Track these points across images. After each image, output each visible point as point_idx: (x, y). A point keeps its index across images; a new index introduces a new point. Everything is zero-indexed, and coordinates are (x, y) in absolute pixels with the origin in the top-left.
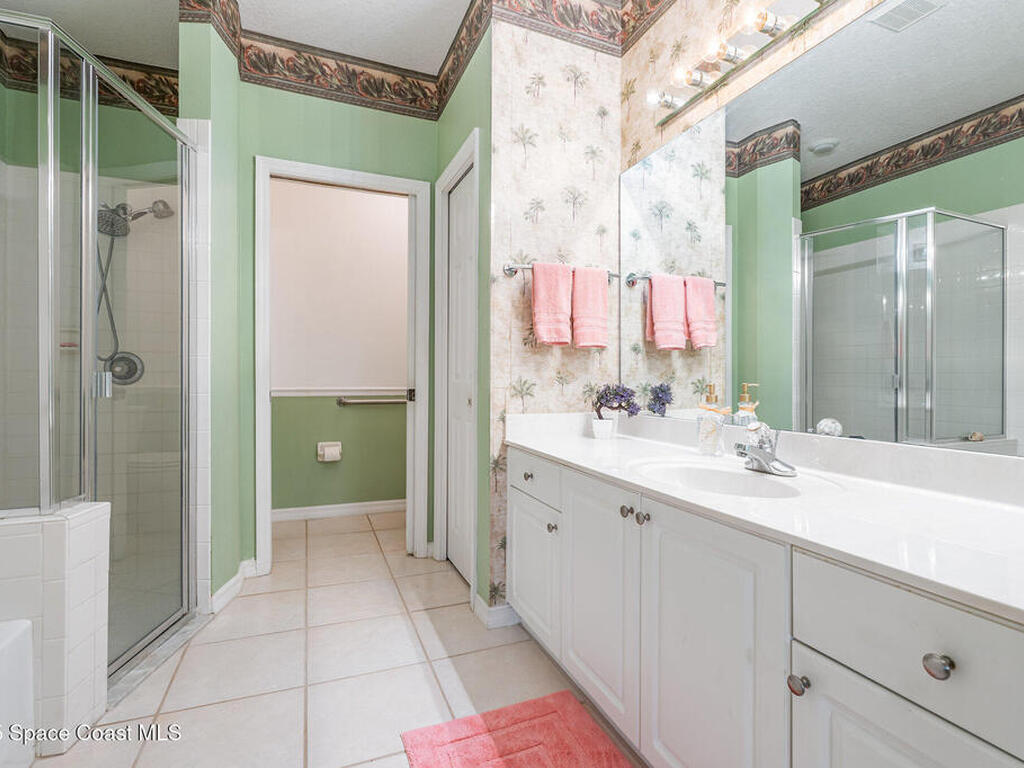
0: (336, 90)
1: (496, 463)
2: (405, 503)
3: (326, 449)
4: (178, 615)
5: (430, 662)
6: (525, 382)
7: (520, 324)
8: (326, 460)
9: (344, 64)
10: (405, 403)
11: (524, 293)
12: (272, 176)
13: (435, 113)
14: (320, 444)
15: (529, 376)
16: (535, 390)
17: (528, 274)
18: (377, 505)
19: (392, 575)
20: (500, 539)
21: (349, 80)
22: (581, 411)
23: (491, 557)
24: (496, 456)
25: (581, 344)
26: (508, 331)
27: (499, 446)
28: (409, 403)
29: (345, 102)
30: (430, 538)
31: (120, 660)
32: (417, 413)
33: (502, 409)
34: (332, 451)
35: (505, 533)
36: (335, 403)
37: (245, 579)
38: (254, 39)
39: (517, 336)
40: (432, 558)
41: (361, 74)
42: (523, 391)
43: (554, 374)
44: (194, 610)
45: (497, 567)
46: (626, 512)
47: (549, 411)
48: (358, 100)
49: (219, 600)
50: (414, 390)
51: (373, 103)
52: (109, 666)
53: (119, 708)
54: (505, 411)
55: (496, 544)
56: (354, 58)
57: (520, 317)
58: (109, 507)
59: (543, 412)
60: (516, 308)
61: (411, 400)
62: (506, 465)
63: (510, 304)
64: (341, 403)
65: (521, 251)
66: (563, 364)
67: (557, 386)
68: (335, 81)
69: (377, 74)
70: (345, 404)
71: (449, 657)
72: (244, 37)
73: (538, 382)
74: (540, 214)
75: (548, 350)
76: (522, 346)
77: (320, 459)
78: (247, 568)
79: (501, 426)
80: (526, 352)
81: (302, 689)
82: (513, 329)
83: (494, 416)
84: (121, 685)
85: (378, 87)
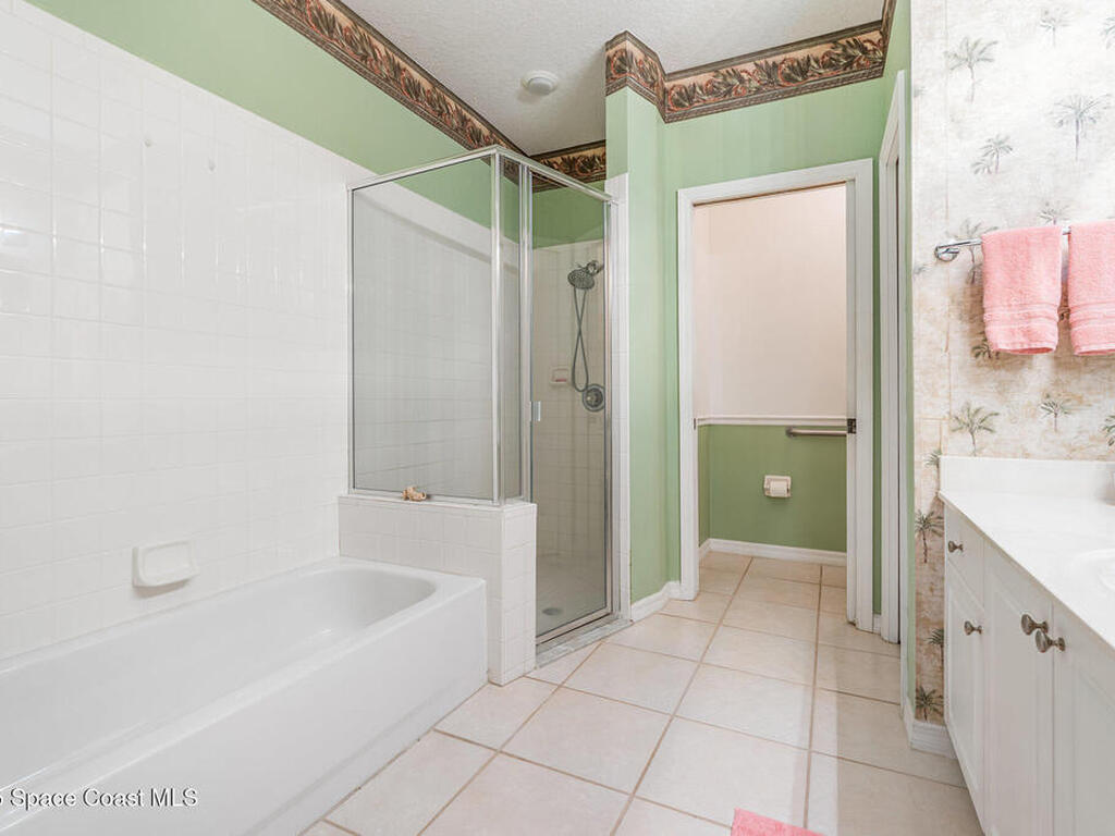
0: (756, 93)
1: (925, 522)
2: (845, 557)
3: (772, 483)
4: (601, 613)
5: (810, 753)
6: (977, 411)
7: (967, 327)
8: (773, 495)
9: (762, 61)
10: (845, 436)
11: (973, 281)
12: (695, 205)
13: (876, 69)
14: (767, 477)
15: (984, 400)
16: (997, 423)
17: (977, 251)
18: (831, 556)
19: (817, 639)
20: (933, 629)
21: (769, 76)
22: (1101, 458)
23: (918, 651)
24: (925, 512)
25: (1084, 349)
26: (944, 337)
27: (931, 500)
28: (849, 436)
29: (766, 102)
30: (877, 609)
31: (551, 633)
32: (859, 450)
33: (936, 448)
34: (778, 485)
35: (941, 623)
36: (784, 433)
37: (670, 599)
38: (675, 79)
39: (960, 345)
40: (880, 635)
41: (783, 63)
42: (973, 423)
43: (1037, 398)
44: (616, 613)
45: (928, 668)
46: (1029, 625)
47: (1027, 455)
48: (780, 94)
49: (638, 610)
50: (855, 420)
51: (797, 90)
52: (537, 637)
53: (543, 669)
54: (940, 452)
55: (927, 636)
56: (773, 49)
57: (966, 317)
58: (535, 509)
59: (1015, 456)
60: (959, 304)
61: (850, 431)
62: (942, 527)
63: (948, 300)
64: (790, 433)
65: (967, 222)
66: (1056, 383)
67: (1045, 419)
68: (755, 84)
69: (800, 54)
70: (795, 435)
71: (839, 758)
72: (669, 80)
73: (1003, 410)
74: (1004, 158)
75: (1023, 363)
76: (970, 359)
77: (766, 494)
78: (672, 589)
79: (934, 473)
80: (979, 366)
81: (668, 717)
82: (952, 334)
83: (921, 457)
84: (549, 654)
85: (802, 69)
